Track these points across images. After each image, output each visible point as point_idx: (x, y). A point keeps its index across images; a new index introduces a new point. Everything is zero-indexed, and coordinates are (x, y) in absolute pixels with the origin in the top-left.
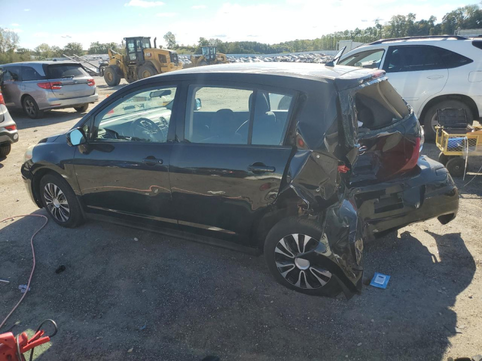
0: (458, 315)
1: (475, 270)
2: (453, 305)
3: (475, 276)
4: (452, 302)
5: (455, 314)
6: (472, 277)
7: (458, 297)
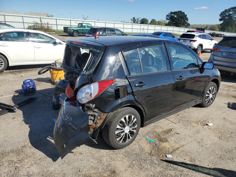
0: (25, 124)
1: (30, 142)
2: (29, 126)
3: (29, 140)
4: (30, 127)
5: (26, 124)
6: (29, 138)
7: (29, 129)
